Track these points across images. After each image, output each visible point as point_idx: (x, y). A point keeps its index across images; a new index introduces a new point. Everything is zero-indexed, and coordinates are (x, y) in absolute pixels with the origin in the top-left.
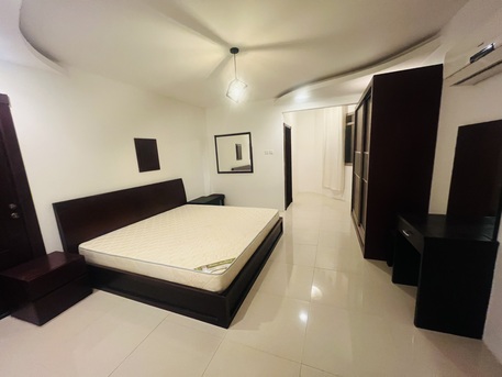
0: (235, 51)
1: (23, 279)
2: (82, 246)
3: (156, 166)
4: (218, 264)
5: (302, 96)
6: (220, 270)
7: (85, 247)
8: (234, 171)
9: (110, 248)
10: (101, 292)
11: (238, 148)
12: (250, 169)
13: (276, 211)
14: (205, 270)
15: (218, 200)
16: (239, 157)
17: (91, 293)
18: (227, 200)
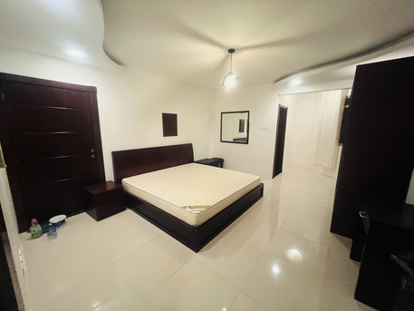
0: (232, 51)
1: (92, 192)
2: (124, 180)
3: (175, 133)
4: (197, 207)
5: (296, 82)
6: (197, 211)
7: (126, 181)
8: (236, 141)
9: (139, 185)
10: (130, 210)
11: (241, 123)
12: (246, 141)
13: (258, 177)
14: (188, 209)
15: (218, 163)
16: (241, 130)
17: (125, 210)
18: (225, 164)
